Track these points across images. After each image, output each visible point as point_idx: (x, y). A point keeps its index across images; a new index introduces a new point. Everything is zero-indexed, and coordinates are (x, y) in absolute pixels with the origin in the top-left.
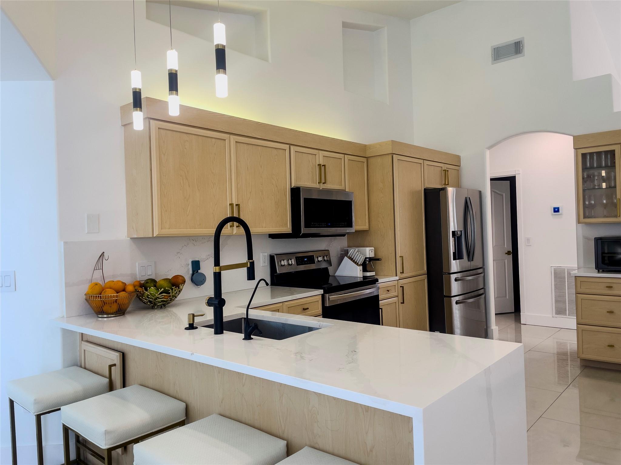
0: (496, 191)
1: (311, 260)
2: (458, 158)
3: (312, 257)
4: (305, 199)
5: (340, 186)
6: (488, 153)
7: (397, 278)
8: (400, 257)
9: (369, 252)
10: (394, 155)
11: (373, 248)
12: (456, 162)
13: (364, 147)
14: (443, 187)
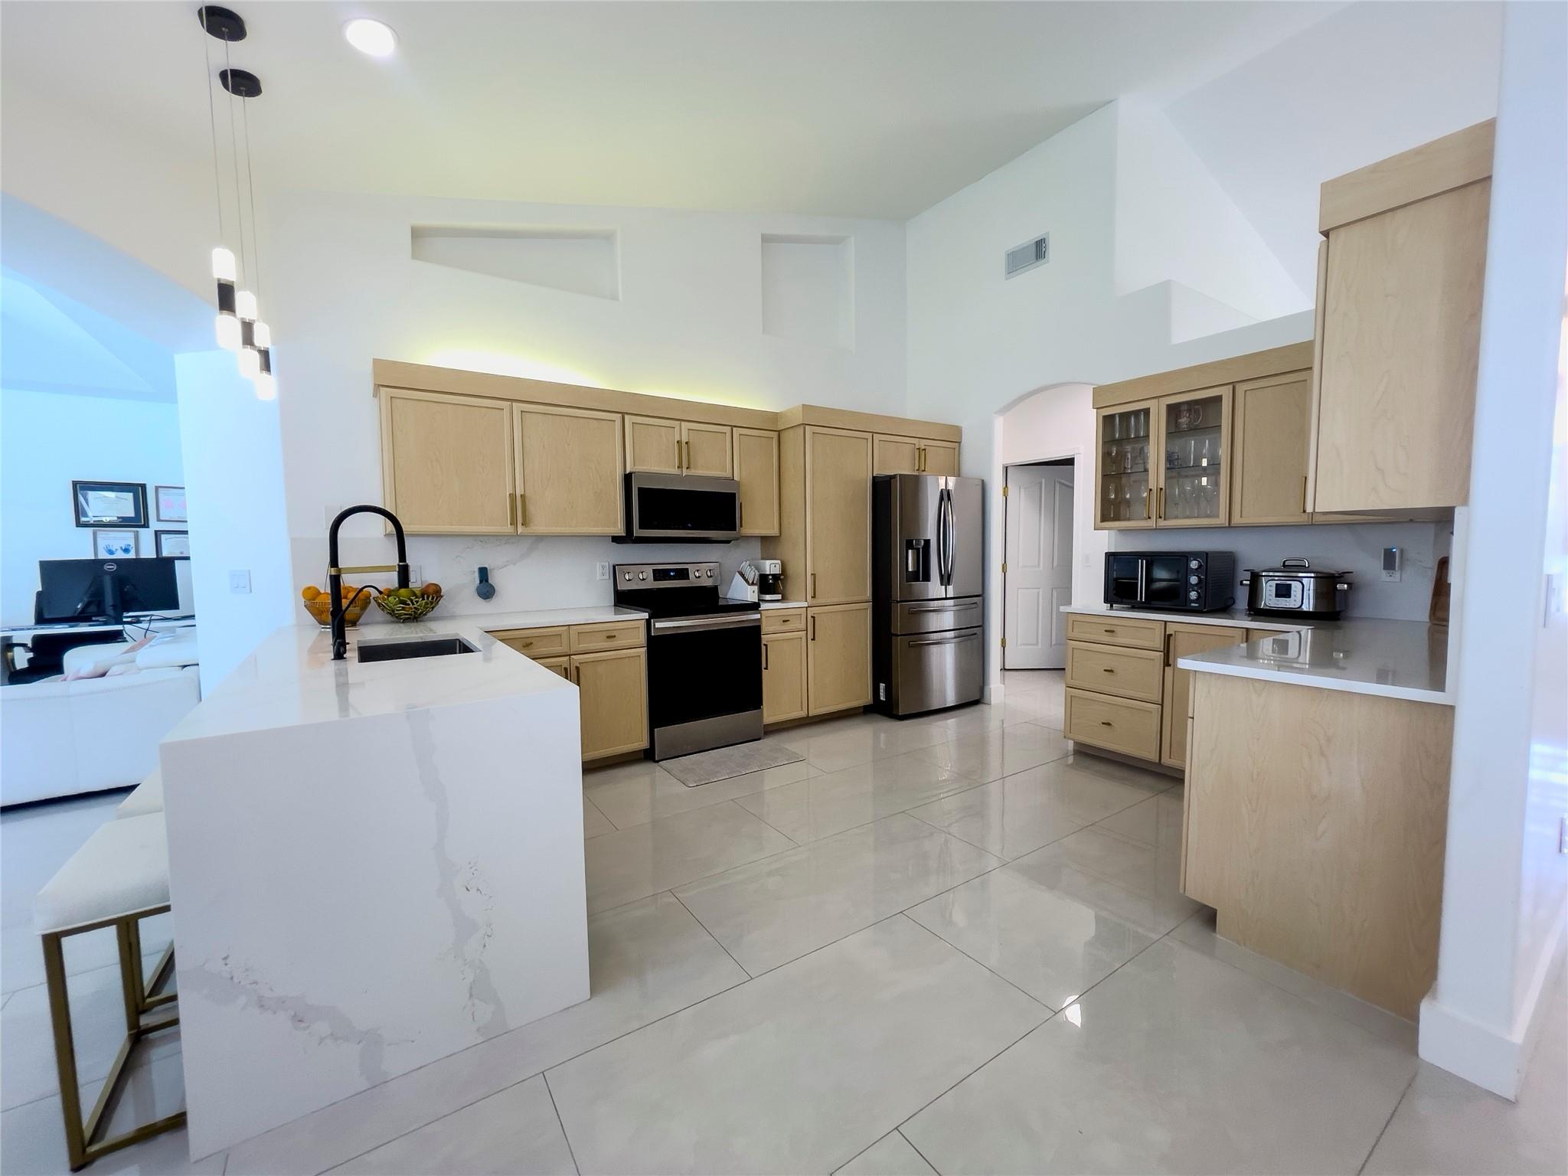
0: (1063, 481)
1: (683, 574)
2: (957, 430)
3: (685, 572)
4: (640, 490)
5: (722, 471)
6: (999, 423)
7: (805, 604)
8: (812, 574)
9: (771, 567)
10: (807, 427)
11: (779, 562)
12: (953, 438)
13: (775, 417)
14: (916, 473)
